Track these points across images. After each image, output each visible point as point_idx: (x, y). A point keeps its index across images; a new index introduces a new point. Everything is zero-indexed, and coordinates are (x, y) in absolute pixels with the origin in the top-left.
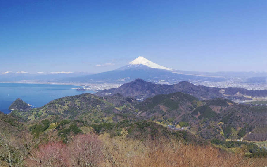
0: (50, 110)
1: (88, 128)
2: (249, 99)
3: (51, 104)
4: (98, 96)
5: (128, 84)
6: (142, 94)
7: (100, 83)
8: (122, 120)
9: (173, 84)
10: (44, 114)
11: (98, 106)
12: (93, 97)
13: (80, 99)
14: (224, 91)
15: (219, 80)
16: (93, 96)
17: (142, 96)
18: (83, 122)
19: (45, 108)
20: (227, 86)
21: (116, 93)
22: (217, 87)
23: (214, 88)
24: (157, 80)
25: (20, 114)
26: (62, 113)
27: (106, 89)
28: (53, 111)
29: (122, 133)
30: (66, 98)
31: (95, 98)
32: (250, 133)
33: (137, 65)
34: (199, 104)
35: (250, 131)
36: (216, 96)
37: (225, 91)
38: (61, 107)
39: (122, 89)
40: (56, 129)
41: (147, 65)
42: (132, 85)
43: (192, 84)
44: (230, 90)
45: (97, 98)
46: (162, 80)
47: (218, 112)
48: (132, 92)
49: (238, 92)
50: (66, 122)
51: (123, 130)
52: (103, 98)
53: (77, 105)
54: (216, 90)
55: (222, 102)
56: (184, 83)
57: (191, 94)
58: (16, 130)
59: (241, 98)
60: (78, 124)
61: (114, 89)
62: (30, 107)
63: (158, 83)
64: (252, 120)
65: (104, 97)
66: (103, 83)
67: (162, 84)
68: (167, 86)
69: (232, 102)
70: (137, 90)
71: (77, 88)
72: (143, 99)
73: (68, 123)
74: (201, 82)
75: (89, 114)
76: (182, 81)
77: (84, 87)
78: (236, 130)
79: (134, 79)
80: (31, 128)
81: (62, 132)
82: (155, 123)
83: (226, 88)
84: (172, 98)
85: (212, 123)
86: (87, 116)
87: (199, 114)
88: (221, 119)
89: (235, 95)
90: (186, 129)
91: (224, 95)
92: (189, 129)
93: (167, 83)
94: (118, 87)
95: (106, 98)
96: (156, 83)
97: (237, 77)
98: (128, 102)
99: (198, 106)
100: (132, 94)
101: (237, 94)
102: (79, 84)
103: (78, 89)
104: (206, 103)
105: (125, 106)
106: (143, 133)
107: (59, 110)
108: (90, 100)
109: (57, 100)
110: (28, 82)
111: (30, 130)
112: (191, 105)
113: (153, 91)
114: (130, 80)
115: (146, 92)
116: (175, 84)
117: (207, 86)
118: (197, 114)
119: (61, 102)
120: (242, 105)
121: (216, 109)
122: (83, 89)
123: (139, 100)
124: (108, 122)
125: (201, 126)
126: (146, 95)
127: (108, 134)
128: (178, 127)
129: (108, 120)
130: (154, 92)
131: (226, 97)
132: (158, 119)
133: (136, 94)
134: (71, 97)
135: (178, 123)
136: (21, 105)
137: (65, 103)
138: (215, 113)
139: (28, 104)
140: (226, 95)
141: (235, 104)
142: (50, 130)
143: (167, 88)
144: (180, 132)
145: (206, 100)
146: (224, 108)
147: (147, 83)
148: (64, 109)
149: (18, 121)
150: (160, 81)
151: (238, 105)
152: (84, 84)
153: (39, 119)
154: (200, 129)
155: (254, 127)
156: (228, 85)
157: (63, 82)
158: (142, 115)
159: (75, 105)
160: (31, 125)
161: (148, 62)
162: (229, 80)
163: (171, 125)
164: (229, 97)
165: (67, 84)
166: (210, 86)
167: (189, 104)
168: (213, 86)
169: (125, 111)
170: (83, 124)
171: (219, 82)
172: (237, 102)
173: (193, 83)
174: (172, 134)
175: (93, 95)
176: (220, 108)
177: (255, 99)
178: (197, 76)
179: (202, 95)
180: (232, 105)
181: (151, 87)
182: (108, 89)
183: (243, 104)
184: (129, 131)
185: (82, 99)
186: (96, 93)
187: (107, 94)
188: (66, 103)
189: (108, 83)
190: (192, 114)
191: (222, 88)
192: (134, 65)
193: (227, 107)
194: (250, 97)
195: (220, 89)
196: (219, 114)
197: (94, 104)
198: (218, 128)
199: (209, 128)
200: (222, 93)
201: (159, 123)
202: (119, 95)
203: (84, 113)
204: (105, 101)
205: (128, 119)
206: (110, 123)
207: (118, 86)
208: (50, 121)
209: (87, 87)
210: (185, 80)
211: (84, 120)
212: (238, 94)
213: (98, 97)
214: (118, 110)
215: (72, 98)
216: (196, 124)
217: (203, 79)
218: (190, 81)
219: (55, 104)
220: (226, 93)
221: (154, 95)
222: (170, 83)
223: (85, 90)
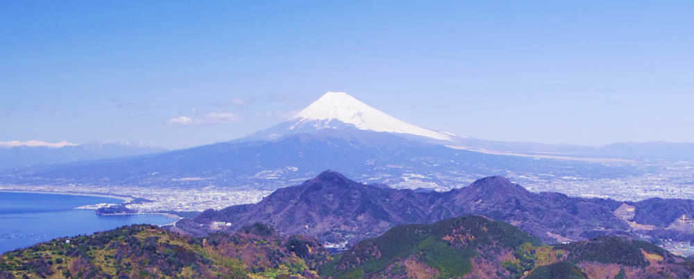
4: (182, 233)
6: (343, 228)
7: (187, 186)
9: (452, 187)
11: (186, 271)
12: (164, 239)
13: (113, 246)
14: (632, 212)
15: (613, 173)
16: (163, 233)
17: (344, 233)
20: (642, 194)
21: (252, 222)
22: (607, 197)
23: (597, 201)
24: (398, 174)
27: (213, 207)
30: (58, 244)
31: (172, 243)
33: (323, 122)
34: (544, 258)
36: (603, 229)
37: (637, 212)
39: (270, 210)
41: (356, 123)
42: (307, 192)
43: (517, 186)
44: (654, 209)
45: (180, 244)
46: (413, 175)
48: (309, 220)
49: (684, 217)
52: (204, 241)
53: (105, 270)
54: (605, 207)
55: (622, 251)
56: (488, 185)
57: (514, 223)
61: (243, 208)
63: (399, 186)
65: (208, 239)
66: (199, 186)
67: (413, 188)
68: (434, 195)
69: (660, 252)
70: (325, 212)
71: (100, 206)
72: (346, 243)
74: (549, 178)
76: (483, 176)
77: (128, 200)
79: (312, 175)
83: (638, 200)
84: (447, 238)
89: (672, 226)
91: (633, 225)
93: (432, 185)
94: (255, 201)
95: (215, 240)
96: (393, 186)
97: (681, 162)
98: (294, 254)
99: (536, 265)
100: (307, 227)
101: (678, 224)
102: (105, 190)
103: (102, 210)
104: (565, 254)
105: (284, 270)
108: (152, 249)
109: (19, 252)
112: (514, 261)
113: (381, 215)
114: (298, 175)
115: (355, 219)
116: (459, 187)
117: (571, 193)
119: (35, 260)
121: (602, 275)
122: (122, 208)
123: (331, 246)
126: (354, 230)
130: (386, 217)
131: (641, 231)
133: (321, 226)
134: (75, 241)
137: (51, 263)
140: (640, 227)
141: (669, 258)
143: (432, 202)
145: (565, 241)
146: (632, 273)
147: (360, 187)
150: (406, 179)
151: (680, 261)
152: (126, 191)
156: (646, 191)
157: (37, 183)
159: (96, 270)
161: (360, 114)
162: (652, 171)
164: (650, 233)
165: (57, 190)
166: (583, 195)
167: (508, 257)
168: (591, 195)
171: (614, 181)
172: (680, 250)
173: (521, 184)
175: (166, 230)
176: (615, 270)
178: (537, 157)
179: (555, 227)
180: (660, 263)
181: (374, 199)
182: (220, 208)
185: (122, 246)
186: (174, 224)
187: (216, 225)
188: (55, 267)
189: (220, 185)
191: (625, 202)
192: (310, 124)
193: (644, 266)
195: (619, 204)
197: (170, 263)
200: (625, 218)
202: (260, 228)
204: (209, 252)
207: (254, 197)
209: (138, 201)
210: (495, 172)
212: (683, 223)
213: (186, 237)
217: (562, 170)
219: (9, 268)
220: (638, 217)
221: (385, 226)
222: (440, 182)
223: (133, 211)
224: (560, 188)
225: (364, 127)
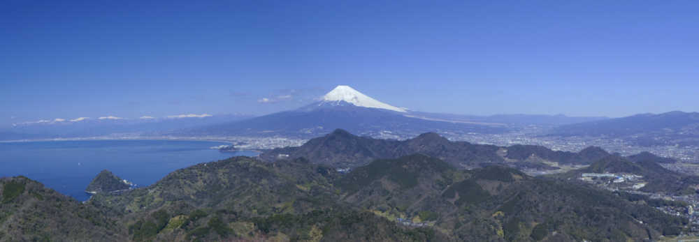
0: (168, 192)
1: (245, 225)
2: (555, 168)
3: (171, 180)
4: (262, 160)
5: (319, 139)
6: (347, 160)
7: (266, 136)
8: (310, 210)
9: (407, 138)
10: (157, 199)
11: (264, 181)
12: (253, 164)
13: (227, 168)
14: (504, 153)
15: (495, 131)
16: (253, 161)
17: (348, 163)
18: (235, 213)
19: (158, 188)
20: (511, 142)
21: (298, 157)
22: (492, 144)
23: (486, 146)
24: (376, 131)
25: (108, 201)
26: (192, 197)
27: (279, 146)
28: (175, 192)
29: (311, 234)
30: (200, 166)
31: (257, 166)
32: (554, 233)
33: (336, 102)
34: (458, 178)
35: (555, 229)
36: (490, 161)
37: (508, 152)
38: (190, 186)
39: (307, 150)
40: (181, 227)
41: (354, 102)
42: (327, 140)
43: (443, 138)
44: (517, 151)
45: (261, 166)
46: (385, 131)
47: (494, 193)
48: (328, 156)
49: (533, 155)
50: (201, 215)
51: (314, 229)
52: (274, 165)
53: (223, 180)
54: (491, 149)
55: (501, 173)
56: (427, 137)
57: (442, 158)
58: (103, 233)
59: (540, 167)
60: (225, 217)
61: (293, 149)
62: (128, 186)
63: (378, 137)
64: (560, 209)
65: (276, 164)
66: (272, 135)
67: (386, 138)
68: (397, 142)
69: (521, 174)
70: (337, 152)
71: (221, 147)
72: (349, 168)
73: (205, 216)
74: (461, 134)
75: (246, 198)
76: (424, 132)
77: (235, 143)
78: (528, 227)
79: (330, 131)
80: (131, 228)
81: (193, 234)
82: (373, 214)
83: (509, 145)
84: (405, 166)
85: (482, 215)
86: (242, 202)
87: (457, 197)
88: (499, 206)
89: (527, 160)
90: (431, 224)
91: (506, 159)
92: (438, 224)
93: (396, 137)
94: (300, 145)
95: (280, 164)
96: (374, 138)
97: (531, 126)
98: (320, 175)
99: (454, 181)
100: (327, 159)
101: (530, 159)
102: (224, 138)
103: (222, 149)
104: (470, 176)
105: (315, 183)
106: (351, 235)
107: (187, 190)
108: (247, 169)
109: (183, 170)
110: (123, 136)
111: (130, 232)
112: (442, 179)
113: (368, 153)
114: (323, 131)
115: (353, 156)
116: (411, 138)
117: (473, 142)
118: (453, 197)
119: (189, 174)
120: (539, 180)
121: (490, 187)
122: (232, 148)
123: (340, 170)
124: (285, 213)
125: (461, 219)
126: (354, 161)
127: (285, 236)
128: (417, 222)
129: (285, 208)
130: (371, 155)
131: (511, 163)
132: (379, 206)
133: (336, 159)
134: (210, 164)
135: (416, 214)
136: (108, 182)
137: (197, 176)
138: (487, 194)
139: (125, 181)
140: (509, 160)
141: (526, 177)
142: (169, 230)
143: (396, 146)
144: (420, 230)
145: (470, 168)
146: (506, 186)
147: (356, 138)
148: (195, 189)
149: (105, 215)
150: (382, 133)
151: (531, 178)
152: (234, 139)
153: (147, 210)
154: (457, 225)
155: (562, 223)
156: (513, 141)
157: (193, 136)
158: (348, 200)
159: (218, 180)
160: (131, 223)
161: (356, 98)
162: (516, 130)
163: (402, 217)
164: (515, 164)
165: (201, 139)
166: (479, 143)
167: (438, 177)
168: (483, 143)
169: (316, 191)
170: (236, 216)
171: (495, 135)
172: (531, 173)
173: (446, 137)
174: (406, 234)
175: (254, 159)
176: (496, 184)
177: (565, 169)
178: (454, 122)
179: (464, 160)
180: (521, 180)
181: (364, 145)
182: (282, 147)
183: (542, 177)
184: (325, 232)
185: (231, 167)
186: (258, 155)
187: (280, 156)
188: (199, 178)
189: (283, 135)
190: (443, 195)
191: (503, 147)
192: (329, 103)
193: (512, 181)
194: (556, 164)
195: (498, 148)
196: (496, 197)
197: (256, 177)
198: (493, 224)
199: (476, 222)
200: (502, 155)
201: (379, 214)
202: (302, 159)
203: (236, 196)
204: (277, 170)
205: (322, 209)
206: (288, 214)
207: (299, 143)
208: (168, 212)
209: (240, 144)
210: (431, 130)
211: (236, 208)
212: (533, 158)
213: (264, 163)
214: (302, 191)
215: (213, 167)
216: (452, 215)
217: (466, 128)
218: (439, 131)
219: (178, 178)
220: (509, 155)
221: (370, 159)
222: (401, 136)
223: (238, 149)
224: (466, 139)
225: (358, 105)
